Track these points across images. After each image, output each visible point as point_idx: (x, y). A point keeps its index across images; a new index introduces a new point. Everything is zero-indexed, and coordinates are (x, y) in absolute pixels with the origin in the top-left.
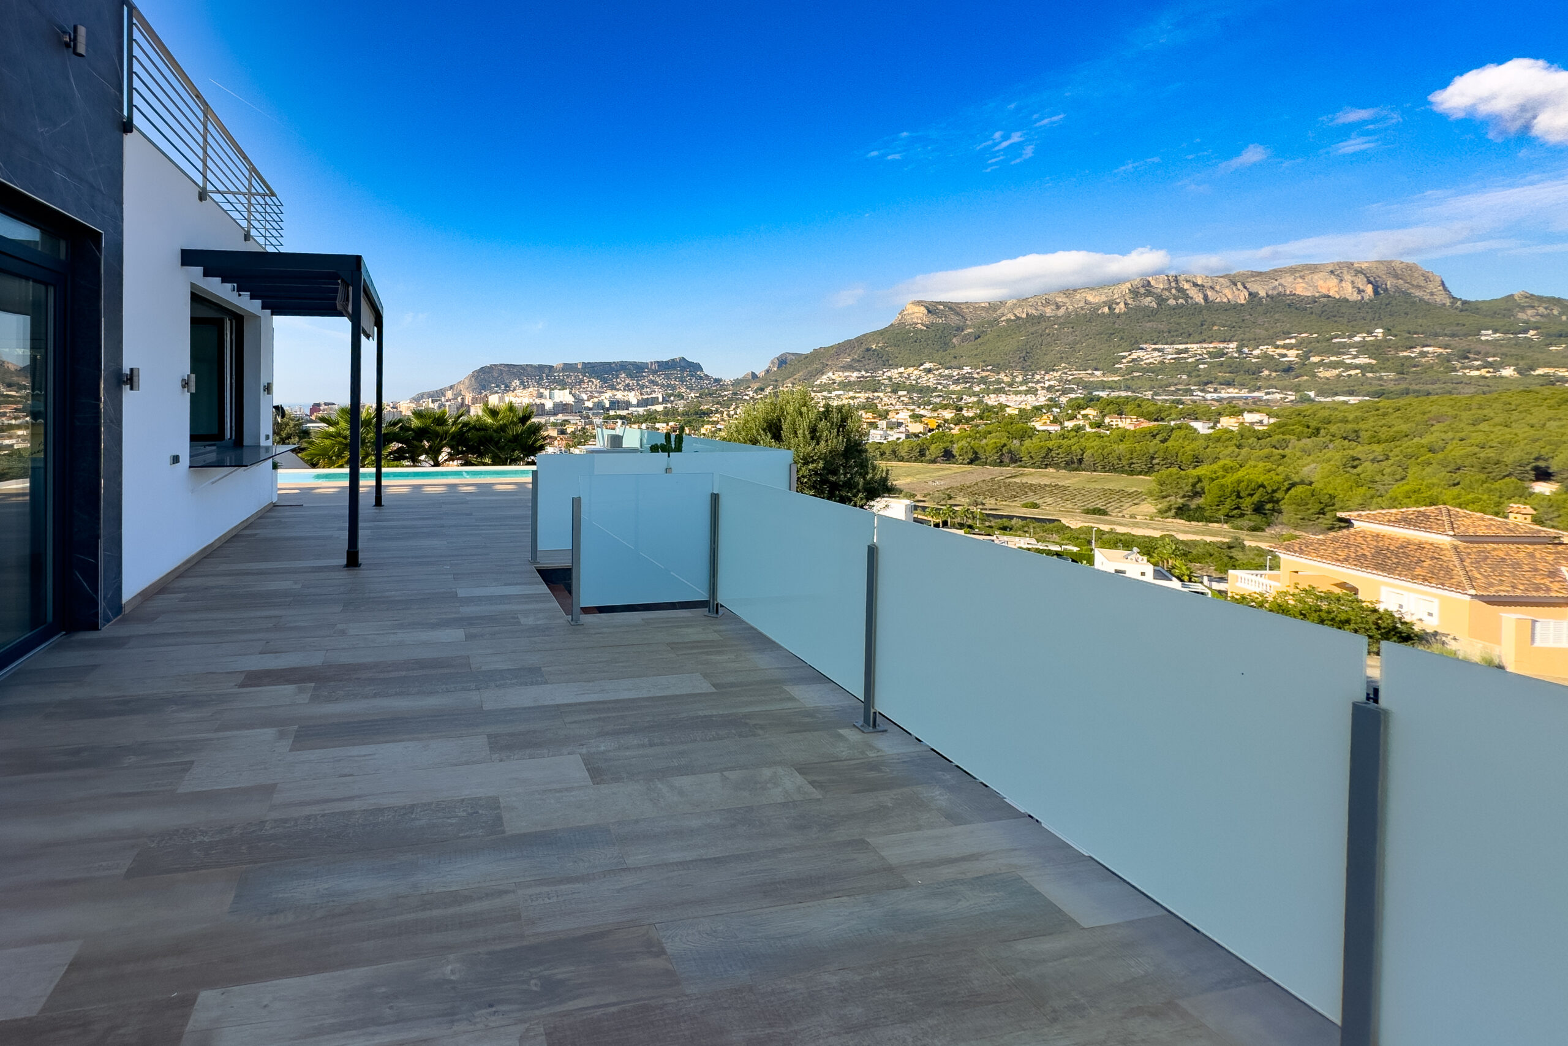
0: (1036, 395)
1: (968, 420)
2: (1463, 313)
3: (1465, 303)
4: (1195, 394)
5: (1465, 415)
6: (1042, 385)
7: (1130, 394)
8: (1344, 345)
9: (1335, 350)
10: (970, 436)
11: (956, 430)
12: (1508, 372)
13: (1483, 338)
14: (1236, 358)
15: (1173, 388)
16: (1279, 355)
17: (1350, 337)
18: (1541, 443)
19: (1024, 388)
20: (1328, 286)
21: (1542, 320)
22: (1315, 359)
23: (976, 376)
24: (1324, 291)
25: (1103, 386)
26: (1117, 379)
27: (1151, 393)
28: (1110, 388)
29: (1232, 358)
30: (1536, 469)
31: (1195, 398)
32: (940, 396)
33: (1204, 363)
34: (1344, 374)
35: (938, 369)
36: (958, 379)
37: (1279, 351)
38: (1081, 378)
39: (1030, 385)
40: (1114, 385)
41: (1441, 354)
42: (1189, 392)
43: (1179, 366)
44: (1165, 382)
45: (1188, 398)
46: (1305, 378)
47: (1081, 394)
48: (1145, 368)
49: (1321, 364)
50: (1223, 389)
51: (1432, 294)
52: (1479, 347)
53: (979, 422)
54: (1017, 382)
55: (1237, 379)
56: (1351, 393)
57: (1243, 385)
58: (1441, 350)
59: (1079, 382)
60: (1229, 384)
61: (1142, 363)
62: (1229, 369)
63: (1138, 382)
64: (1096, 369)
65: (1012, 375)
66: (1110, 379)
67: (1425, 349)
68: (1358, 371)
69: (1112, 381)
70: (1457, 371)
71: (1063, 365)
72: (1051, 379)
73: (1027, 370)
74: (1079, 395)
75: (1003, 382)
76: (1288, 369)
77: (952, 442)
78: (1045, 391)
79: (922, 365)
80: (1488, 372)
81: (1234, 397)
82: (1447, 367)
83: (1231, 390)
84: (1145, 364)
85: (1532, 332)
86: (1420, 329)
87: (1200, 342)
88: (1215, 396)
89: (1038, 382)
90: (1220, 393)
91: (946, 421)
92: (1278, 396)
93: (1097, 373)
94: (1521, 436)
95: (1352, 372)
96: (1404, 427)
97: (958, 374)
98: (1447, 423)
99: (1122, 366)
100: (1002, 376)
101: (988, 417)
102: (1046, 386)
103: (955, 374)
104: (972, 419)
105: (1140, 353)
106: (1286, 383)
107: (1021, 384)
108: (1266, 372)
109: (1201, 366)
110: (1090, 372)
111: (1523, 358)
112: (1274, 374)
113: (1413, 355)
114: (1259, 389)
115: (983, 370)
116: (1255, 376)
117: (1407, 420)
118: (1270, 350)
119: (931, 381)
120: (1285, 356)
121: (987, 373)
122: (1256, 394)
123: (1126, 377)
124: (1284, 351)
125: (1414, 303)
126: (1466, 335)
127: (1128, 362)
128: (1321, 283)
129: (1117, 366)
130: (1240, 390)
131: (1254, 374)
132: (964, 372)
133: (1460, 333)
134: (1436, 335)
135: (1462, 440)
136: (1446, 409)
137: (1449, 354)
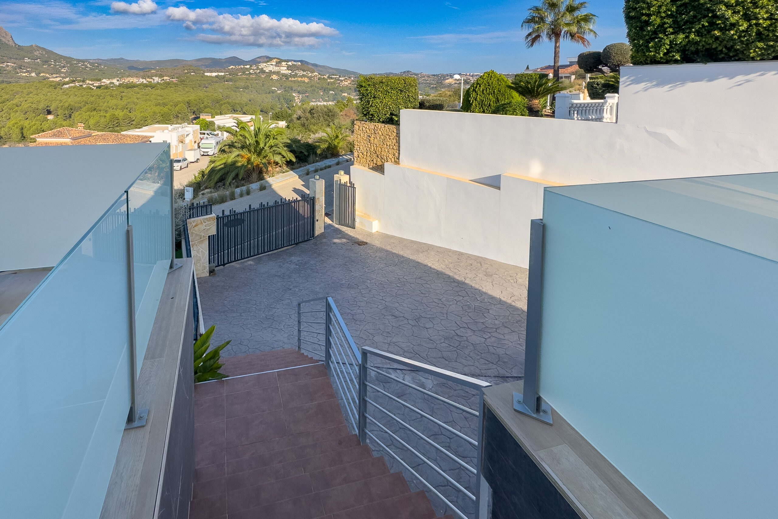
2: (19, 50)
5: (25, 91)
12: (33, 74)
18: (47, 101)
21: (41, 56)
30: (47, 110)
51: (9, 42)
52: (24, 64)
58: (13, 65)
67: (8, 64)
70: (19, 74)
80: (28, 74)
82: (15, 72)
85: (39, 60)
94: (42, 99)
96: (7, 97)
98: (20, 94)
111: (37, 70)
113: (4, 66)
117: (7, 93)
125: (3, 44)
133: (18, 58)
134: (11, 58)
135: (26, 101)
136: (18, 89)
137: (16, 66)
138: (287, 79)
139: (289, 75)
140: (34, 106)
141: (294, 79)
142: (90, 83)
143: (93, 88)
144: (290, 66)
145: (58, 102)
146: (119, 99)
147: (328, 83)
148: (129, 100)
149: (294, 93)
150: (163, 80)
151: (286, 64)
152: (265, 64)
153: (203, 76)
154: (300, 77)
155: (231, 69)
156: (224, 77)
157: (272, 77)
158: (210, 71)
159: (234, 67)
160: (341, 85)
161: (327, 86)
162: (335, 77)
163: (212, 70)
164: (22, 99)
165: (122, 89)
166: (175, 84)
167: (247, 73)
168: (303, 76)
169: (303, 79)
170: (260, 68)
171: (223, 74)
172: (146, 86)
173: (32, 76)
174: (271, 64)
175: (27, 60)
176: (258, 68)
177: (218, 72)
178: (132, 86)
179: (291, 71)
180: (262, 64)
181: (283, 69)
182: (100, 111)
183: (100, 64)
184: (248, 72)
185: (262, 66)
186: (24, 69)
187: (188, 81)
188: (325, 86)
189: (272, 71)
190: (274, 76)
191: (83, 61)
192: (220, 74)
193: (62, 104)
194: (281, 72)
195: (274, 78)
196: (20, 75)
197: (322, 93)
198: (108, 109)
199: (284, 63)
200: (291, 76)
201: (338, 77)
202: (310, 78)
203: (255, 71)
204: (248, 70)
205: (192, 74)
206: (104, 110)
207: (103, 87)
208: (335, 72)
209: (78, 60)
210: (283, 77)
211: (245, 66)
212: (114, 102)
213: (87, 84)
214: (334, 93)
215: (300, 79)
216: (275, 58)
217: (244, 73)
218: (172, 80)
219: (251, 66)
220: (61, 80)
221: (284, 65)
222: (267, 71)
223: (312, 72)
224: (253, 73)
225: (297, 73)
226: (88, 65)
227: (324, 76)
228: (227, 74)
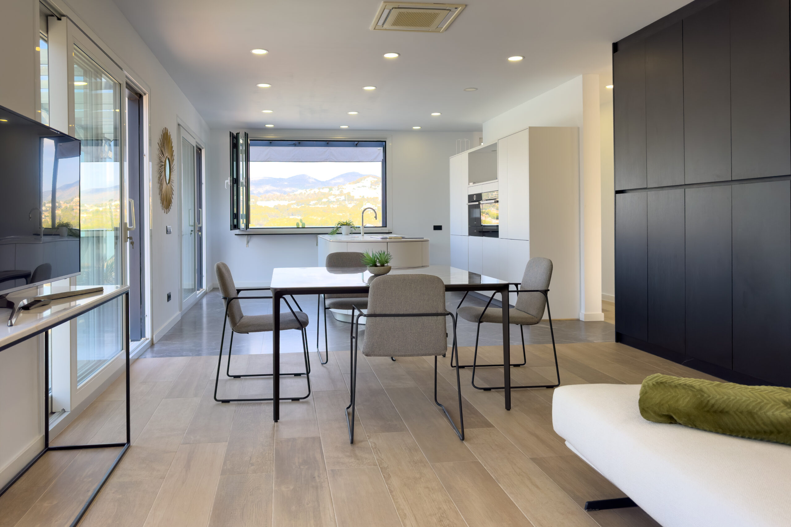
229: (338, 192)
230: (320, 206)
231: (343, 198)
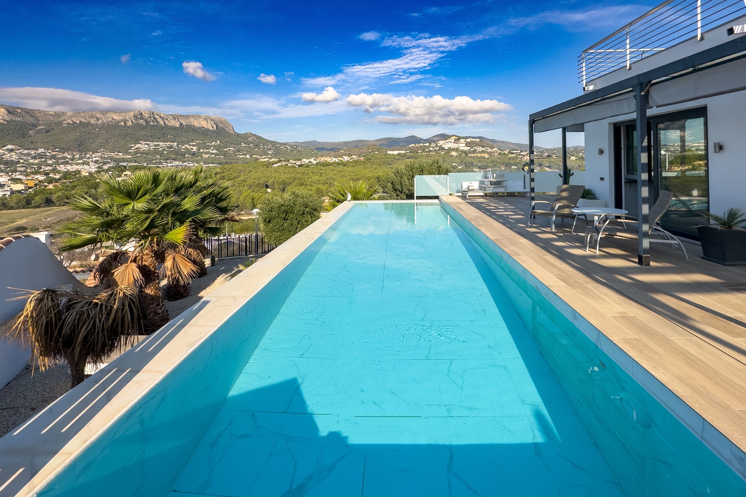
0: (89, 165)
1: (57, 180)
2: (238, 137)
3: (237, 134)
4: (163, 164)
6: (91, 160)
7: (137, 164)
8: (209, 146)
9: (207, 147)
10: (63, 189)
11: (51, 186)
12: (248, 156)
13: (242, 145)
14: (177, 149)
15: (154, 161)
16: (191, 148)
17: (211, 143)
18: (265, 177)
19: (81, 161)
20: (204, 124)
21: (254, 141)
22: (202, 151)
23: (48, 154)
24: (203, 125)
25: (124, 160)
26: (130, 157)
27: (146, 163)
28: (127, 161)
29: (175, 149)
30: (266, 185)
31: (164, 165)
32: (24, 166)
33: (166, 151)
34: (210, 156)
35: (18, 150)
36: (35, 156)
37: (191, 147)
38: (112, 156)
39: (84, 159)
40: (129, 160)
41: (233, 150)
42: (161, 163)
43: (156, 152)
44: (151, 159)
45: (161, 165)
46: (199, 157)
47: (113, 164)
48: (142, 152)
49: (203, 152)
50: (173, 162)
51: (230, 130)
52: (242, 149)
53: (65, 181)
54: (76, 158)
55: (178, 158)
56: (213, 164)
57: (180, 160)
58: (233, 149)
59: (111, 158)
60: (175, 160)
61: (141, 150)
62: (175, 154)
63: (139, 158)
64: (120, 152)
65: (72, 154)
66: (127, 157)
67: (230, 148)
68: (214, 155)
69: (128, 158)
71: (102, 149)
72: (96, 156)
73: (81, 152)
74: (112, 165)
75: (67, 158)
76: (194, 154)
77: (51, 194)
78: (94, 163)
79: (5, 146)
80: (244, 156)
81: (178, 165)
82: (235, 155)
83: (176, 162)
84: (142, 150)
85: (252, 144)
86: (228, 142)
87: (163, 142)
88: (171, 164)
89: (89, 158)
90: (172, 163)
91: (40, 182)
92: (192, 165)
93: (120, 154)
94: (261, 176)
95: (213, 156)
97: (35, 153)
99: (131, 151)
100: (66, 154)
101: (70, 178)
102: (94, 160)
103: (33, 153)
104: (59, 179)
105: (139, 145)
106: (194, 159)
107: (79, 159)
108: (187, 155)
109: (165, 152)
110: (116, 153)
112: (189, 156)
113: (227, 150)
114: (185, 162)
115: (53, 151)
116: (184, 157)
118: (188, 146)
119: (14, 157)
120: (193, 149)
121: (57, 153)
122: (185, 164)
123: (134, 156)
124: (192, 147)
125: (226, 132)
126: (238, 144)
127: (134, 149)
128: (202, 122)
129: (129, 151)
130: (179, 162)
131: (183, 156)
132: (40, 151)
133: (237, 143)
134: (232, 144)
135: (249, 178)
136: (242, 168)
137: (235, 150)
138: (467, 155)
139: (468, 152)
140: (257, 181)
141: (473, 155)
142: (294, 162)
143: (296, 166)
144: (469, 143)
145: (273, 178)
146: (319, 175)
147: (509, 158)
148: (328, 176)
149: (475, 168)
150: (352, 158)
151: (465, 141)
152: (443, 142)
153: (386, 154)
154: (479, 152)
155: (412, 147)
156: (405, 155)
157: (451, 153)
158: (392, 149)
159: (414, 145)
160: (524, 160)
161: (508, 161)
162: (516, 152)
163: (394, 149)
164: (246, 176)
165: (320, 167)
166: (363, 162)
167: (426, 150)
168: (483, 152)
169: (483, 155)
170: (439, 145)
171: (404, 152)
172: (339, 164)
173: (247, 158)
174: (450, 142)
175: (243, 145)
176: (437, 146)
177: (399, 150)
178: (327, 164)
179: (470, 147)
180: (441, 141)
181: (461, 146)
182: (307, 185)
183: (297, 147)
184: (428, 150)
185: (440, 143)
186: (241, 152)
187: (373, 159)
188: (506, 160)
189: (451, 148)
190: (453, 152)
191: (285, 144)
192: (402, 152)
193: (276, 180)
194: (460, 149)
195: (453, 155)
196: (238, 157)
197: (503, 168)
198: (312, 184)
199: (462, 140)
200: (470, 152)
201: (520, 152)
202: (490, 153)
203: (434, 148)
204: (428, 148)
205: (376, 152)
206: (309, 185)
207: (304, 166)
208: (515, 147)
209: (281, 143)
210: (462, 153)
211: (424, 144)
212: (316, 178)
213: (291, 163)
214: (516, 167)
215: (479, 155)
216: (453, 136)
217: (424, 150)
218: (360, 158)
219: (430, 144)
220: (268, 160)
221: (462, 142)
222: (446, 148)
223: (492, 148)
224: (432, 151)
225: (476, 149)
226: (289, 148)
227: (505, 152)
228: (408, 152)
229: (434, 145)
230: (424, 154)
231: (438, 148)
